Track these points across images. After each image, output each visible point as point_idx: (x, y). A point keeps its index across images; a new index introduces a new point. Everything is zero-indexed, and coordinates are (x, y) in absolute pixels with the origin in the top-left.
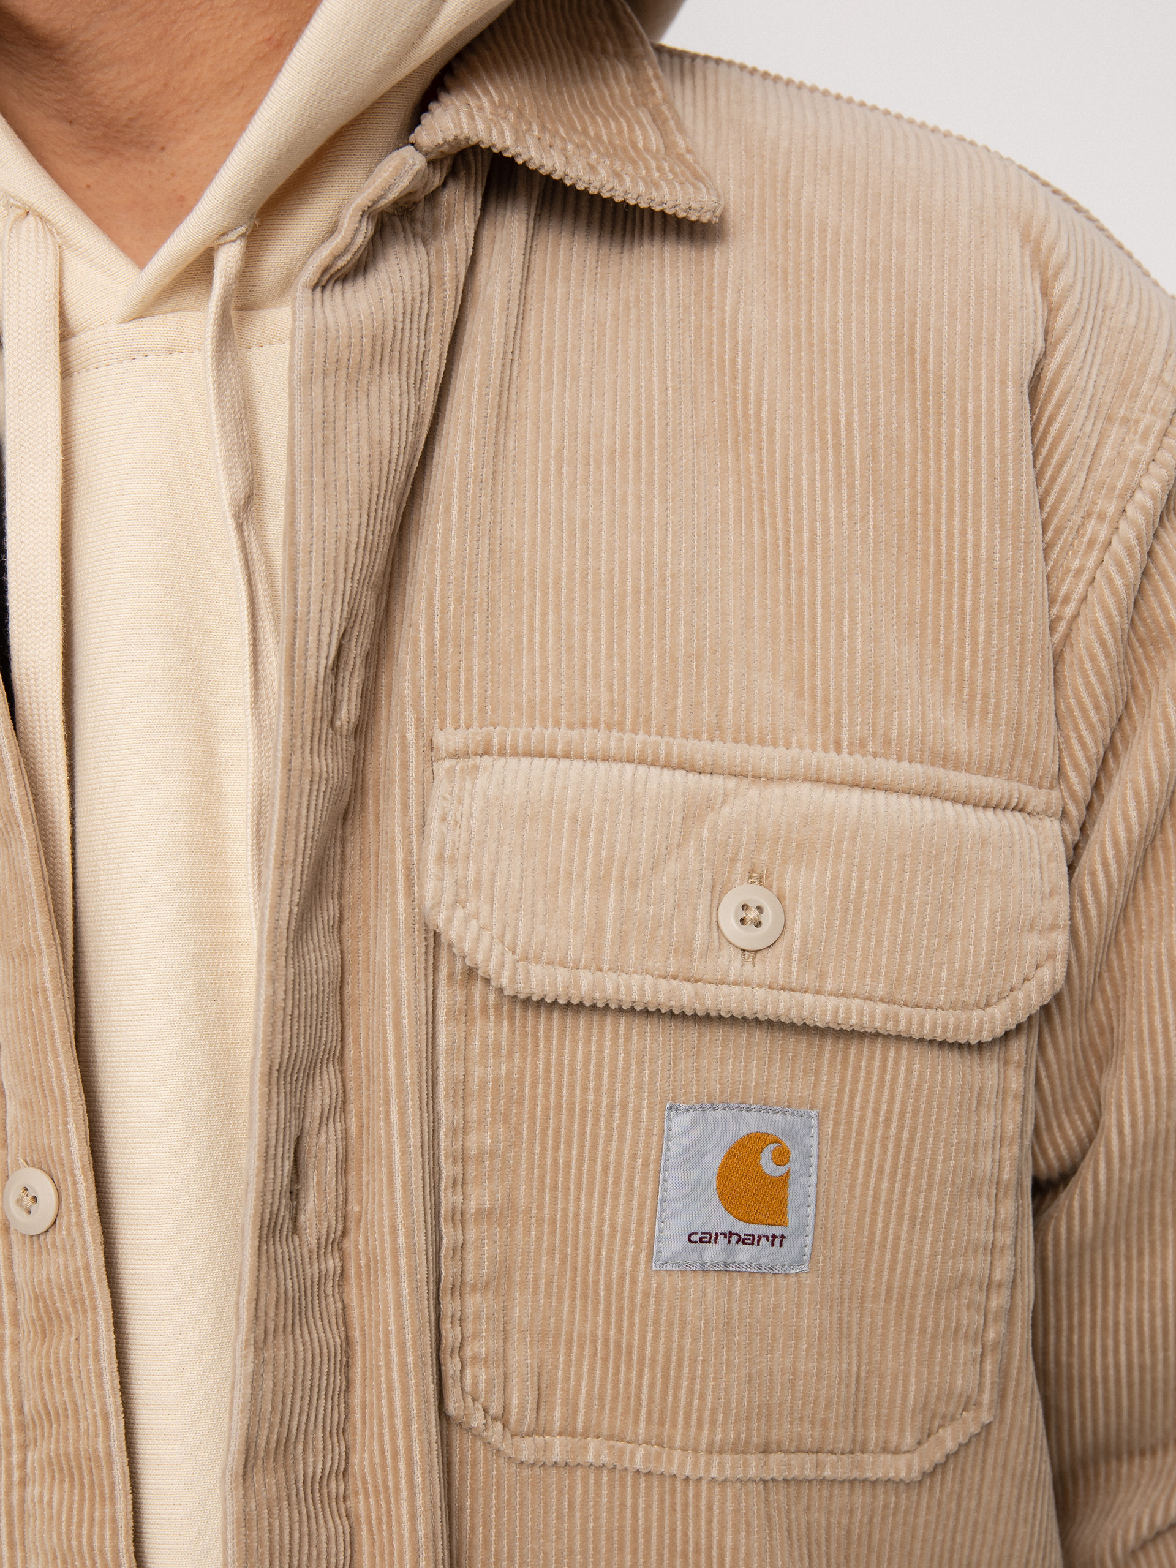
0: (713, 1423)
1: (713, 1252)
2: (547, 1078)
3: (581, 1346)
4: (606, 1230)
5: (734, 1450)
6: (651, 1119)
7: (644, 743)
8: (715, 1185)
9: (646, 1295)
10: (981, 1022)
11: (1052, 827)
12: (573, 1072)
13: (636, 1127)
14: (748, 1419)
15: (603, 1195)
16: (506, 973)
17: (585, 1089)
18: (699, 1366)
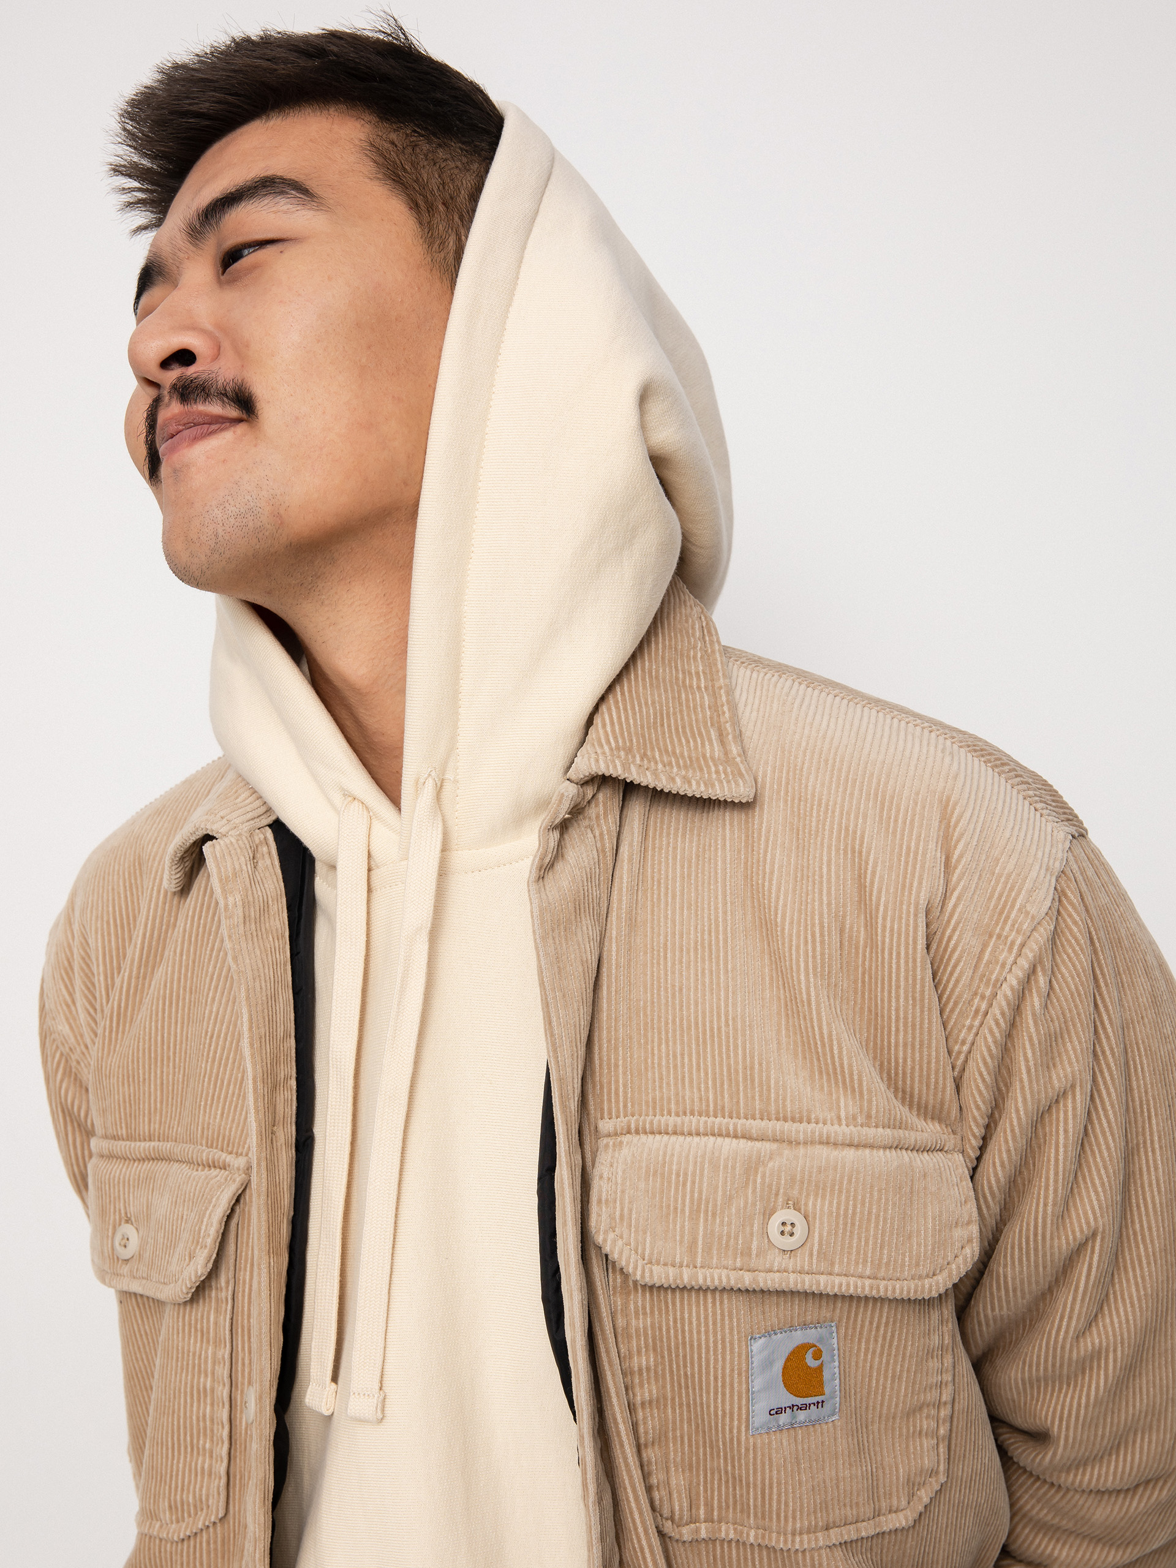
0: (794, 1518)
1: (783, 1418)
3: (712, 1474)
4: (720, 1413)
5: (809, 1532)
6: (740, 1347)
7: (720, 1124)
8: (781, 1379)
9: (747, 1450)
10: (931, 1286)
11: (959, 1158)
12: (690, 1323)
13: (732, 1351)
14: (815, 1512)
15: (716, 1393)
16: (639, 1273)
17: (699, 1332)
18: (783, 1486)
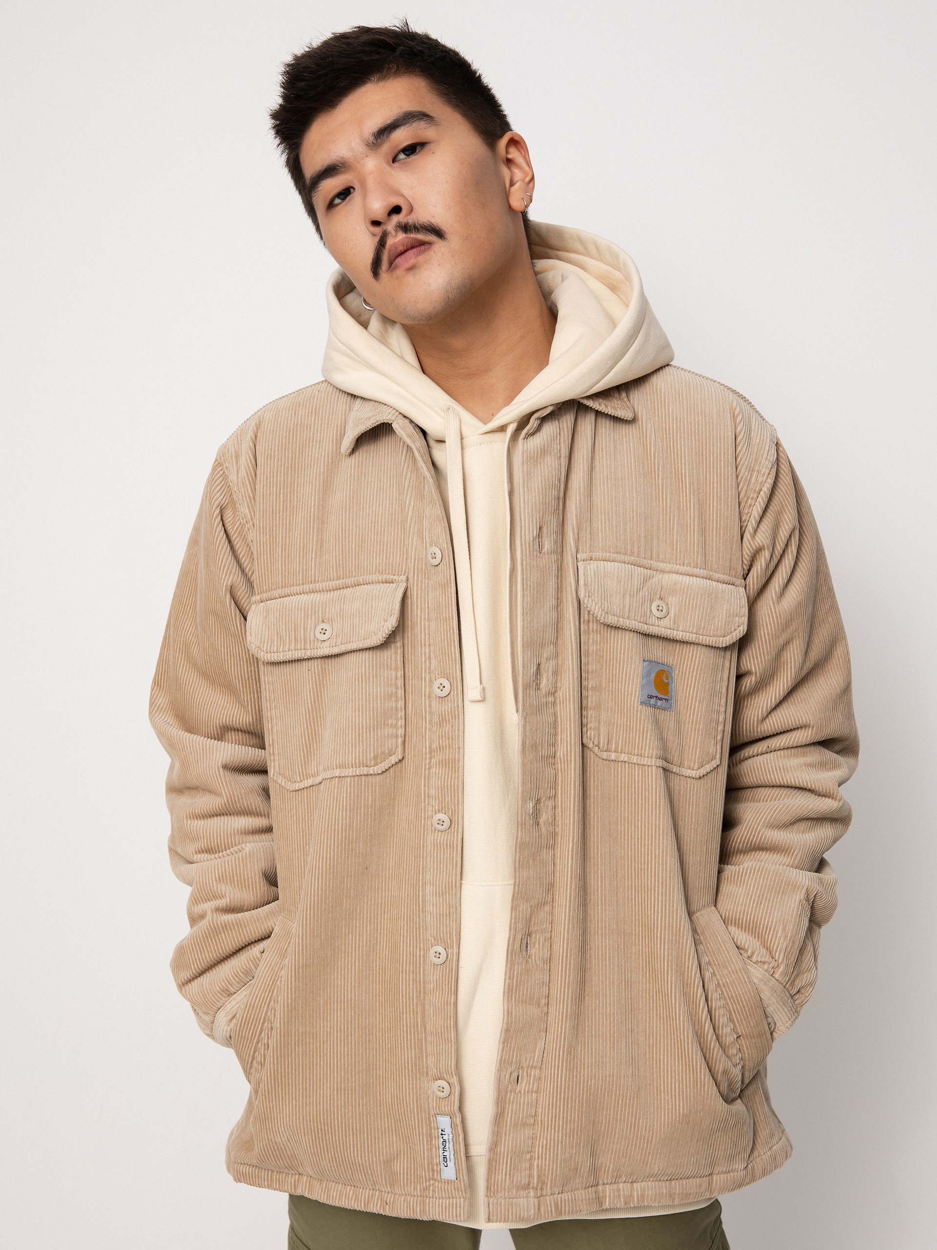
1: (653, 701)
2: (610, 650)
3: (620, 727)
4: (626, 693)
8: (653, 682)
9: (637, 712)
10: (723, 641)
12: (617, 648)
13: (635, 664)
15: (625, 683)
16: (602, 617)
17: (620, 653)
